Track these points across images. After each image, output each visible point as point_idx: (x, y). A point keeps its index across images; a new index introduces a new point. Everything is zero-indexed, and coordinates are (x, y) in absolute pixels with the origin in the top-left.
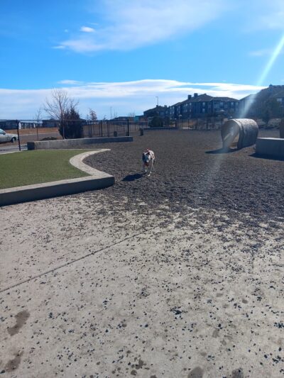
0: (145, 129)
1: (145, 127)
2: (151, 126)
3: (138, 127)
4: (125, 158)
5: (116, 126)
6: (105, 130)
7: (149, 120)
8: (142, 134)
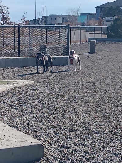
0: (99, 40)
1: (98, 36)
2: (109, 35)
3: (85, 35)
4: (61, 102)
5: (44, 31)
6: (25, 40)
7: (107, 22)
8: (92, 51)
